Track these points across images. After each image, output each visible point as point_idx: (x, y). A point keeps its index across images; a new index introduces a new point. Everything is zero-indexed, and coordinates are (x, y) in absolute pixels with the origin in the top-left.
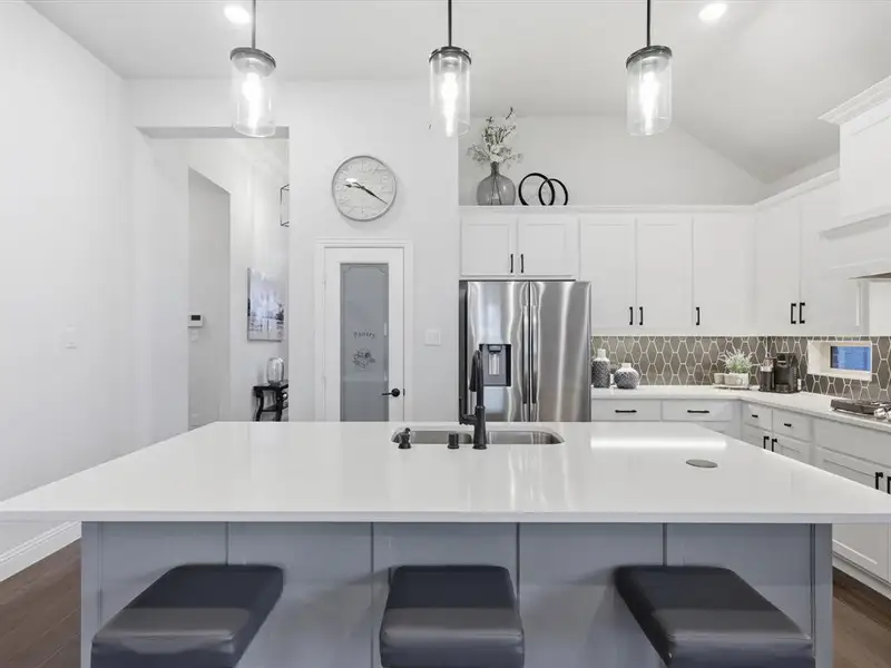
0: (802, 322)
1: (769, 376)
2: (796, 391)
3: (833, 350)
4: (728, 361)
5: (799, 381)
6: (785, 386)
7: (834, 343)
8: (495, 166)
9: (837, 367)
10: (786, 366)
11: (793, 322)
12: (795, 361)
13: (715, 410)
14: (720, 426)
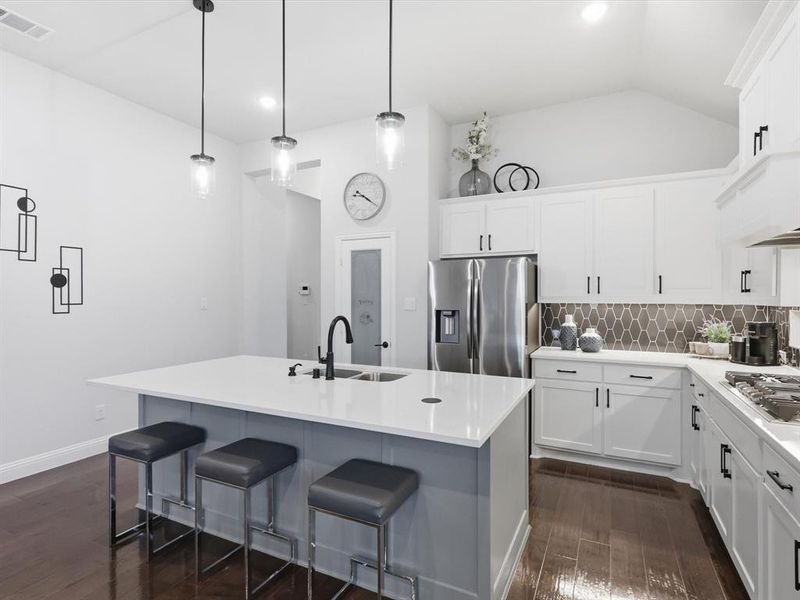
0: (748, 290)
1: (741, 346)
4: (705, 331)
5: (783, 353)
8: (475, 162)
10: (757, 337)
11: (743, 291)
12: (775, 332)
13: (659, 377)
14: (668, 394)
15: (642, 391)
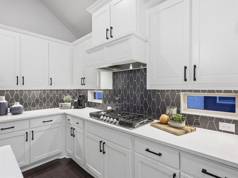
0: (84, 84)
1: (76, 103)
2: (85, 107)
3: (95, 93)
4: (64, 99)
5: (86, 104)
6: (81, 106)
7: (95, 91)
9: (96, 99)
10: (81, 99)
11: (82, 85)
12: (85, 97)
13: (54, 119)
14: (58, 125)
15: (48, 127)
